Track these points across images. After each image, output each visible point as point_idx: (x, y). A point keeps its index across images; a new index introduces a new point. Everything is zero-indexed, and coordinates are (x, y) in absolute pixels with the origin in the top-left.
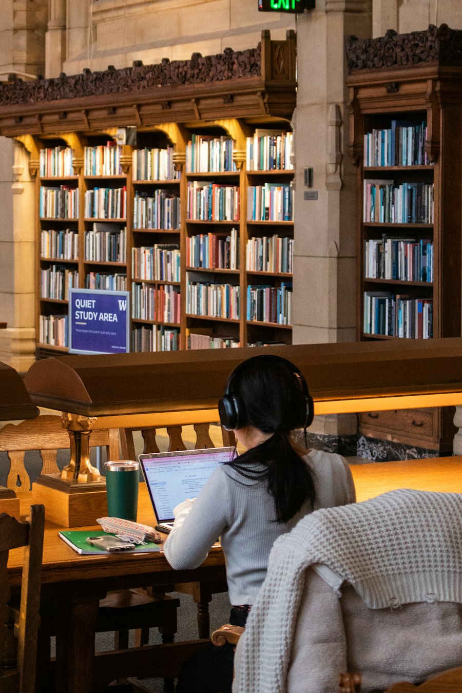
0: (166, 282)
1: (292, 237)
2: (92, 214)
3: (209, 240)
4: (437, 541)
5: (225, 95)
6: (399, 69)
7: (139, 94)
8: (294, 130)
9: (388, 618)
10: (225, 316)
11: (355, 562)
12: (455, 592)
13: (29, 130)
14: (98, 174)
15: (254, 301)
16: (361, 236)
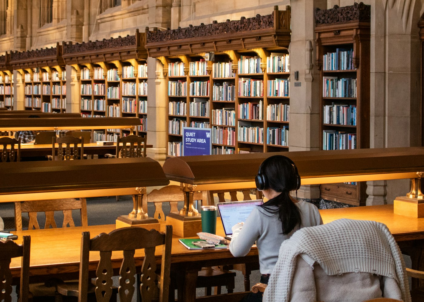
0: (228, 126)
1: (288, 104)
2: (193, 94)
3: (249, 106)
4: (360, 243)
5: (257, 37)
6: (340, 24)
7: (216, 37)
8: (289, 53)
9: (336, 280)
10: (256, 142)
11: (321, 253)
12: (368, 267)
13: (163, 54)
14: (196, 75)
15: (271, 135)
16: (322, 104)
